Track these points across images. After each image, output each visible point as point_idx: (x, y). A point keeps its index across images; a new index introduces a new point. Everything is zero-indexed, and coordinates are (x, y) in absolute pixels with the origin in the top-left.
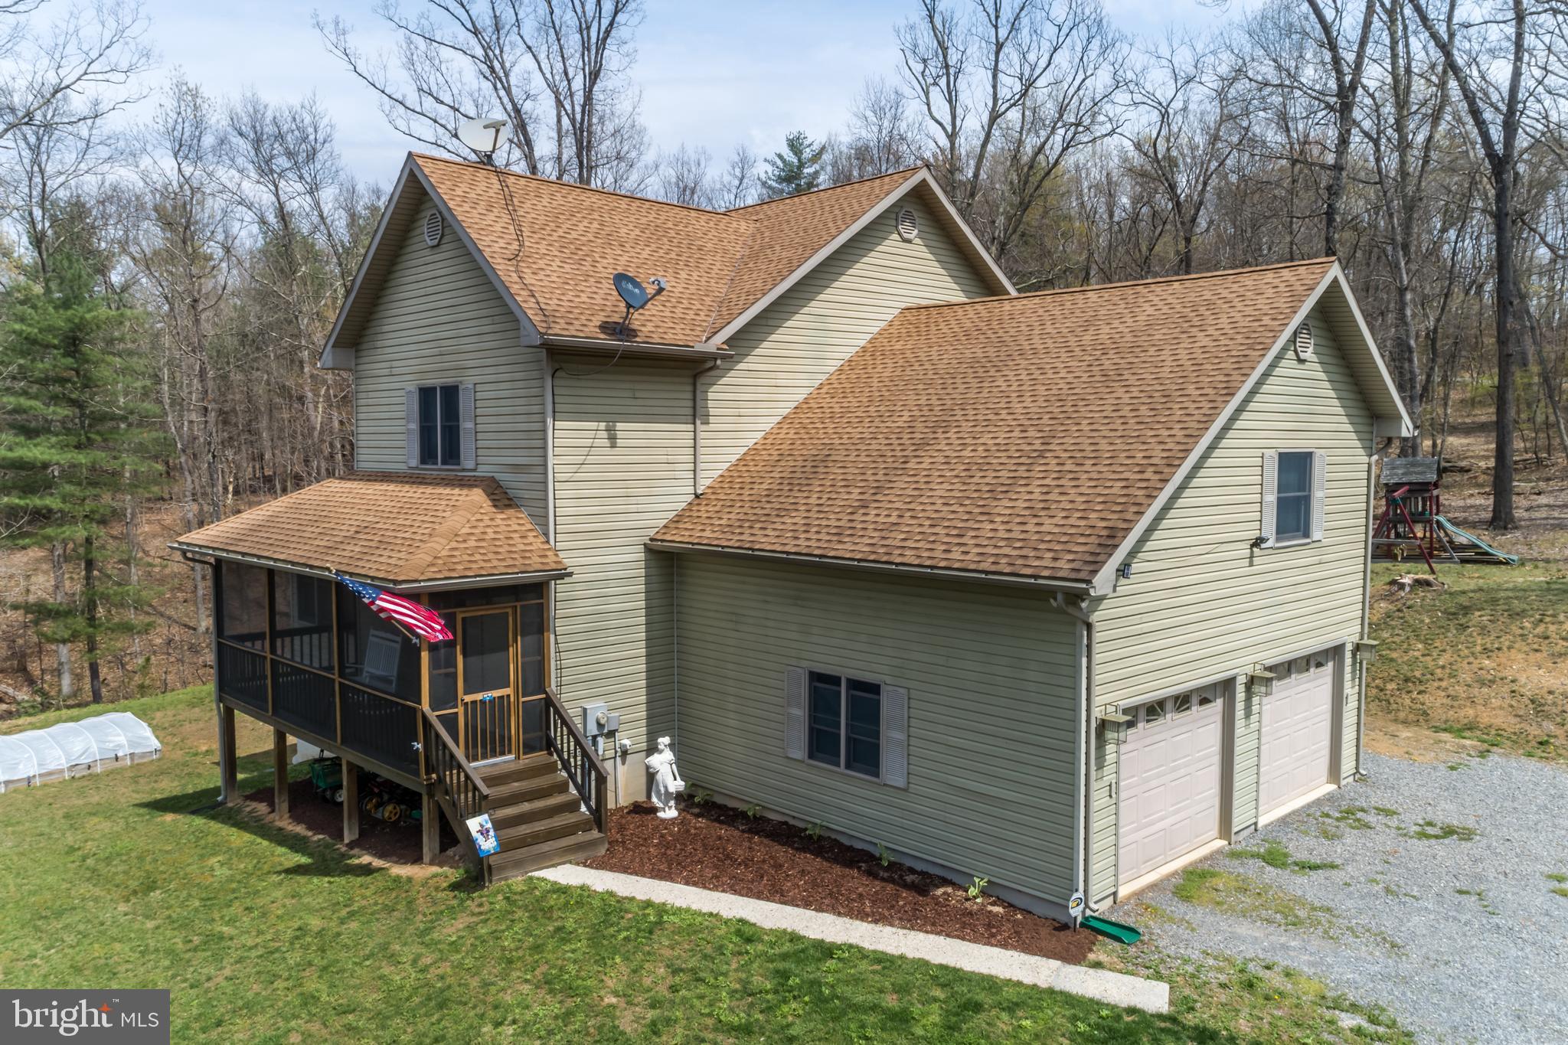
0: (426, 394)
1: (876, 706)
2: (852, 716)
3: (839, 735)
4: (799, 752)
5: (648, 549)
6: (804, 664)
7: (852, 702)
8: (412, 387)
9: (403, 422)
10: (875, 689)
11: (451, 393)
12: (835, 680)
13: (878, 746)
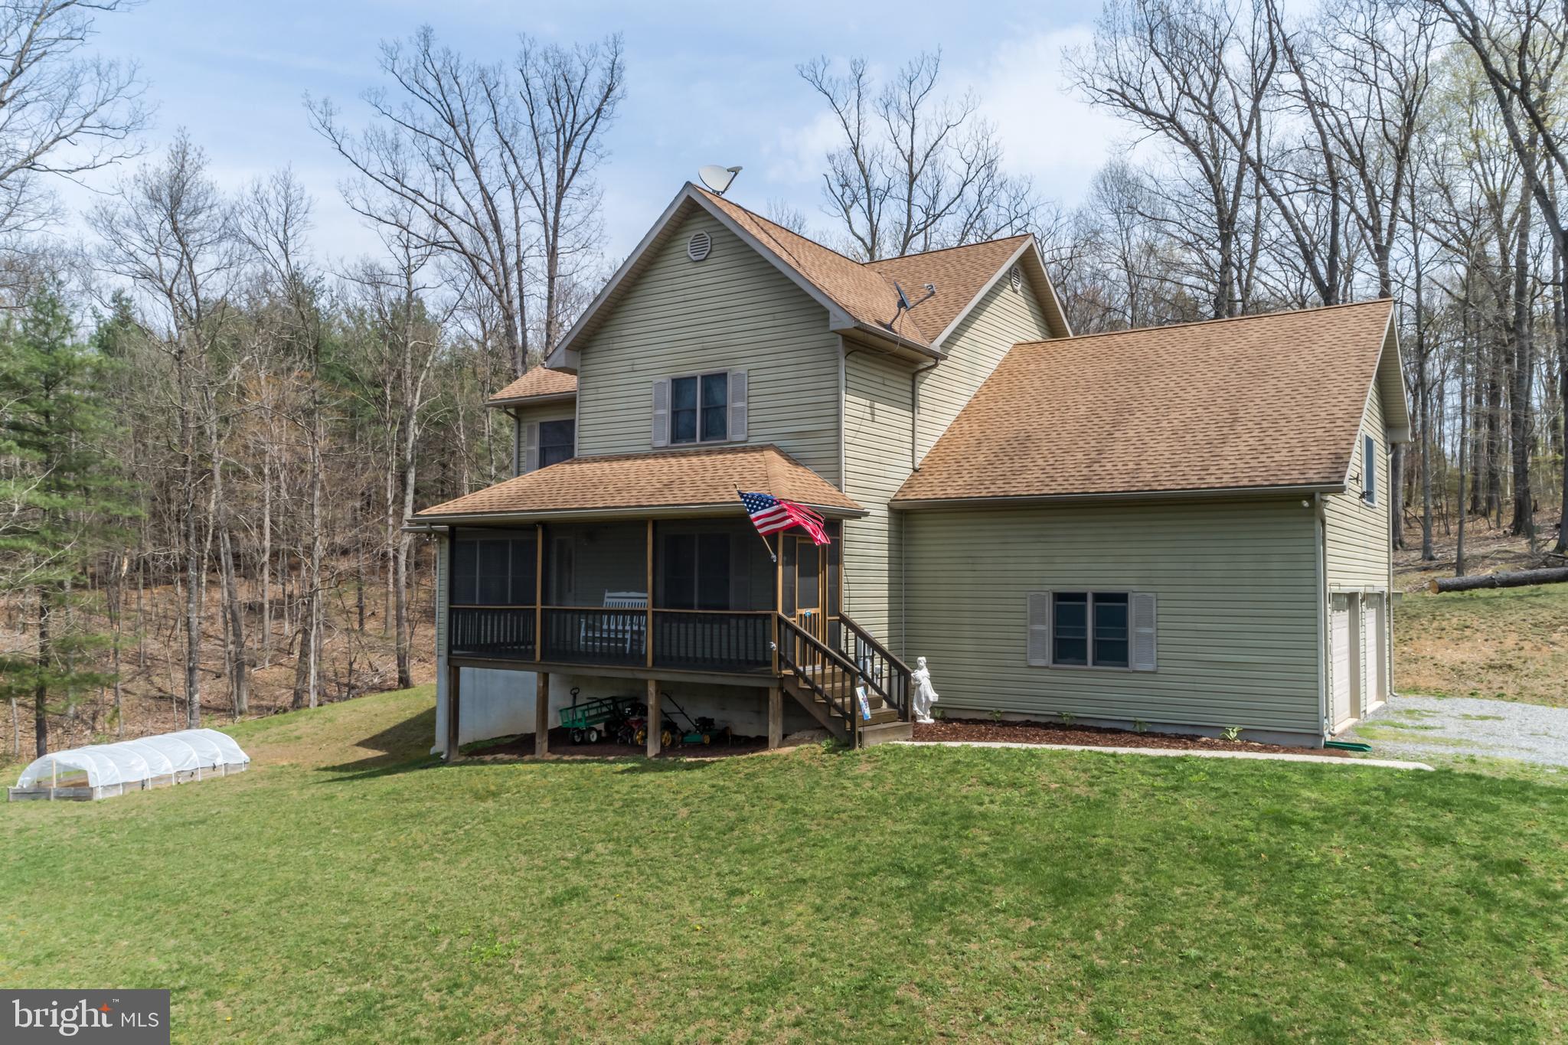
0: (680, 386)
1: (1124, 612)
2: (1099, 620)
3: (1085, 641)
4: (1046, 660)
5: (891, 509)
6: (1047, 588)
7: (1097, 611)
8: (665, 379)
9: (649, 410)
10: (1123, 598)
11: (715, 381)
12: (1082, 597)
13: (1126, 643)
